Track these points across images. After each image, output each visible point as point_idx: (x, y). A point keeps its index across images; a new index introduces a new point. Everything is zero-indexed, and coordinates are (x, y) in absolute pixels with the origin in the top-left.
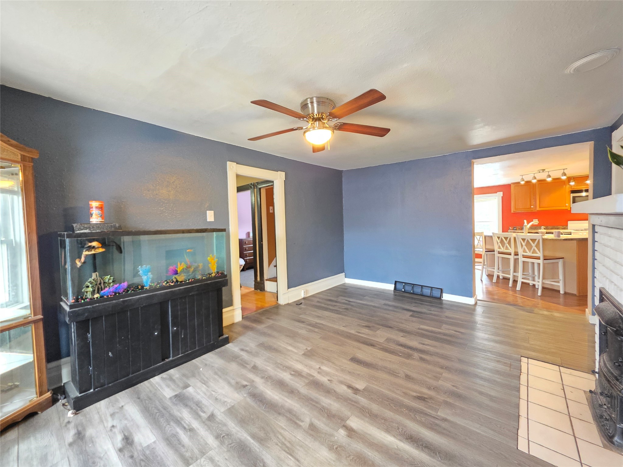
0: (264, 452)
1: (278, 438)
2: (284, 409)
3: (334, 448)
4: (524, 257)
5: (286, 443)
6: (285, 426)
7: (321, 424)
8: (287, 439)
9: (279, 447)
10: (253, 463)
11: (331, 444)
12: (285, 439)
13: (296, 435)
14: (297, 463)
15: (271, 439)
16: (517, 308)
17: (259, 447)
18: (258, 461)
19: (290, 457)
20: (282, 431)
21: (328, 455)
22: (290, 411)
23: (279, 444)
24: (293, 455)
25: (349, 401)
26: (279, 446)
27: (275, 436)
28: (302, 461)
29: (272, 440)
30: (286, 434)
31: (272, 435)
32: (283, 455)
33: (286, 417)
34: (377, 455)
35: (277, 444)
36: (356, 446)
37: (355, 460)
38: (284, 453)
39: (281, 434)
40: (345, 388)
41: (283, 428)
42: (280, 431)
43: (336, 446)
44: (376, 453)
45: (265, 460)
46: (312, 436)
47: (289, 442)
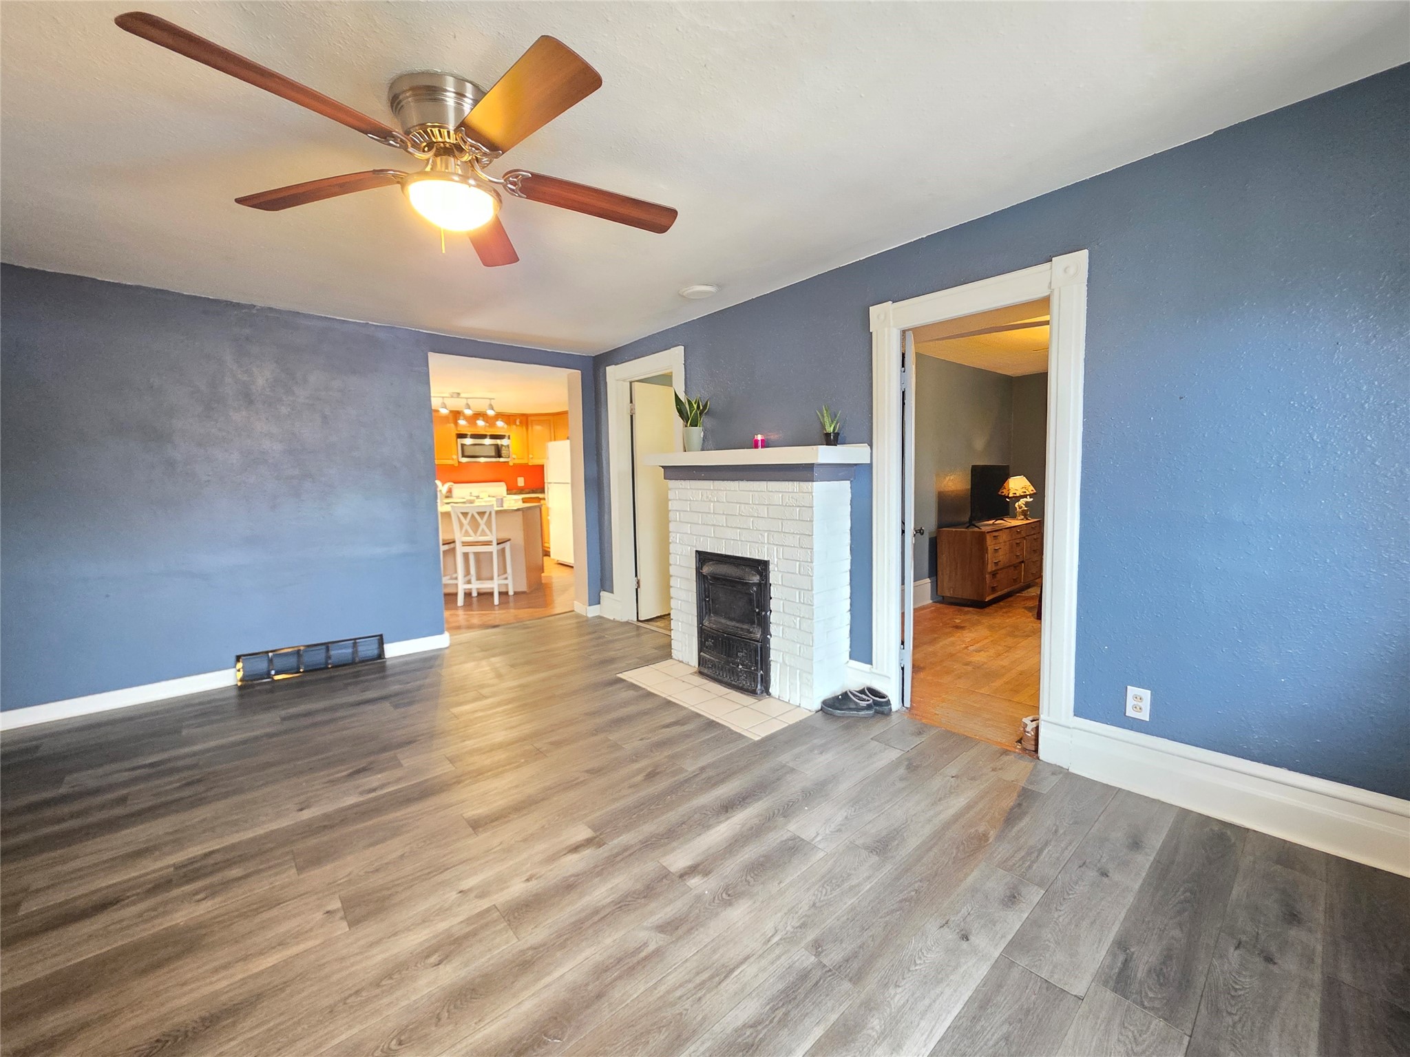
0: (717, 1028)
1: (680, 998)
2: (587, 985)
3: (728, 898)
4: (465, 544)
5: (698, 980)
6: (646, 982)
7: (663, 911)
8: (687, 977)
9: (708, 996)
10: (745, 1052)
11: (718, 902)
12: (689, 981)
13: (681, 960)
14: (752, 959)
15: (681, 1014)
16: (509, 628)
17: (699, 1042)
18: (740, 1040)
19: (736, 973)
20: (662, 989)
21: (742, 909)
22: (601, 970)
23: (699, 995)
24: (732, 967)
25: (618, 859)
26: (704, 995)
27: (673, 1004)
28: (748, 951)
29: (684, 1012)
30: (672, 980)
31: (669, 1013)
32: (730, 985)
33: (620, 977)
34: (750, 849)
35: (700, 999)
36: (729, 870)
37: (756, 875)
38: (724, 984)
39: (669, 992)
40: (574, 857)
41: (655, 987)
42: (661, 993)
43: (724, 895)
44: (747, 849)
45: (739, 1023)
46: (692, 929)
47: (698, 974)
